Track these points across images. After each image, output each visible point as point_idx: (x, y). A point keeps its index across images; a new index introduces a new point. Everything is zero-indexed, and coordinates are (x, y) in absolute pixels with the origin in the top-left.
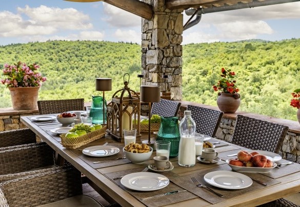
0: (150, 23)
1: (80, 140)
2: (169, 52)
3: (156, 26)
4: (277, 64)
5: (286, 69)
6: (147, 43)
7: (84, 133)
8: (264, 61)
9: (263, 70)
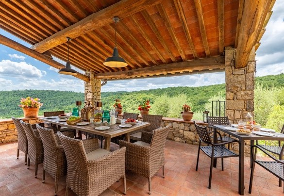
0: (89, 83)
1: (74, 121)
2: (96, 94)
3: (91, 84)
4: (131, 100)
5: (134, 102)
6: (87, 91)
7: (75, 119)
8: (127, 99)
9: (127, 102)
